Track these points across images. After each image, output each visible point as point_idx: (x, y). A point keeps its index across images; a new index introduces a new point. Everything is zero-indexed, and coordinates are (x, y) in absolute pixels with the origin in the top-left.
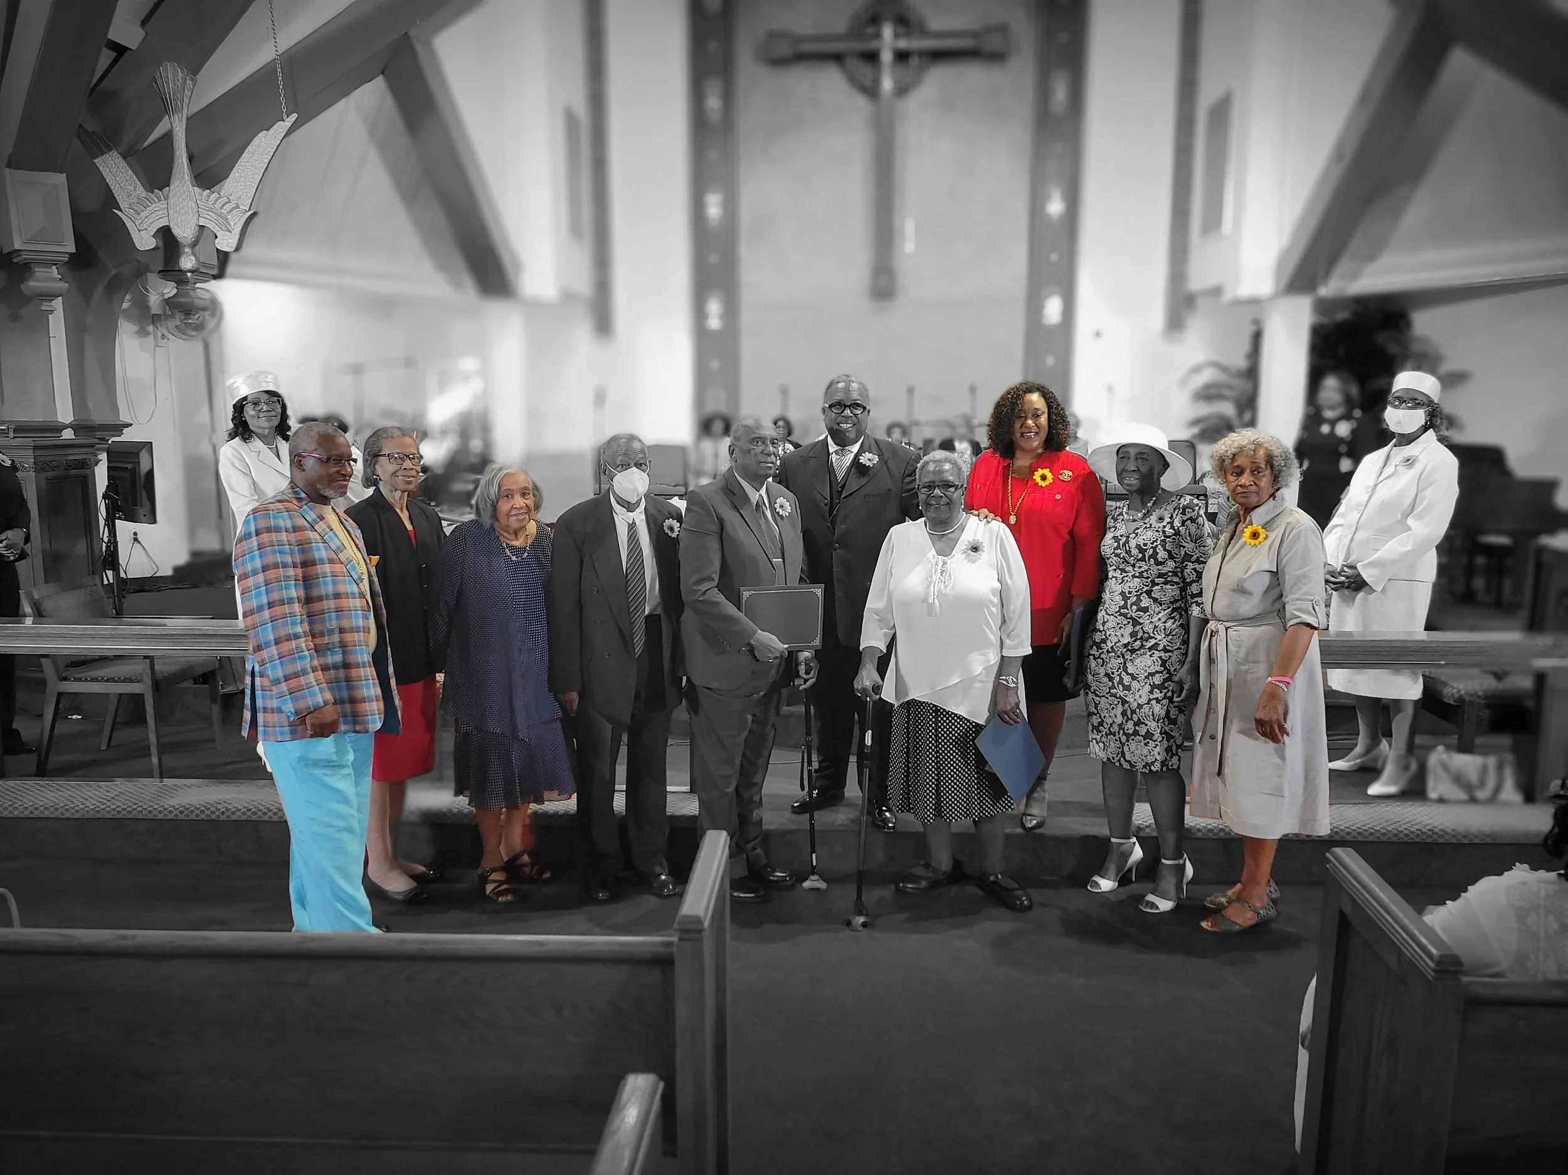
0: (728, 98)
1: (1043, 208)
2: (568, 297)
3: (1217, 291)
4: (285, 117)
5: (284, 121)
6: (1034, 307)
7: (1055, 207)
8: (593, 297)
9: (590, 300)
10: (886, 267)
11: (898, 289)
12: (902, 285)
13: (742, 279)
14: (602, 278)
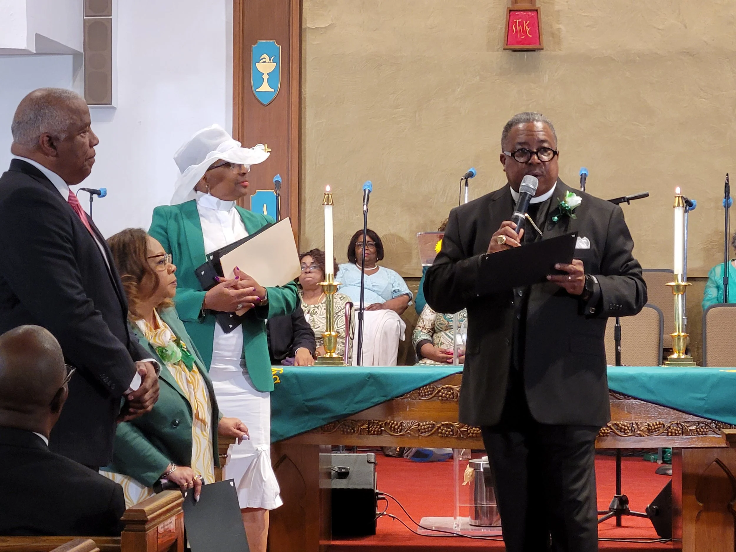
2: (44, 46)
8: (81, 49)
9: (76, 54)
10: (526, 5)
11: (546, 39)
12: (553, 34)
13: (309, 23)
14: (96, 22)
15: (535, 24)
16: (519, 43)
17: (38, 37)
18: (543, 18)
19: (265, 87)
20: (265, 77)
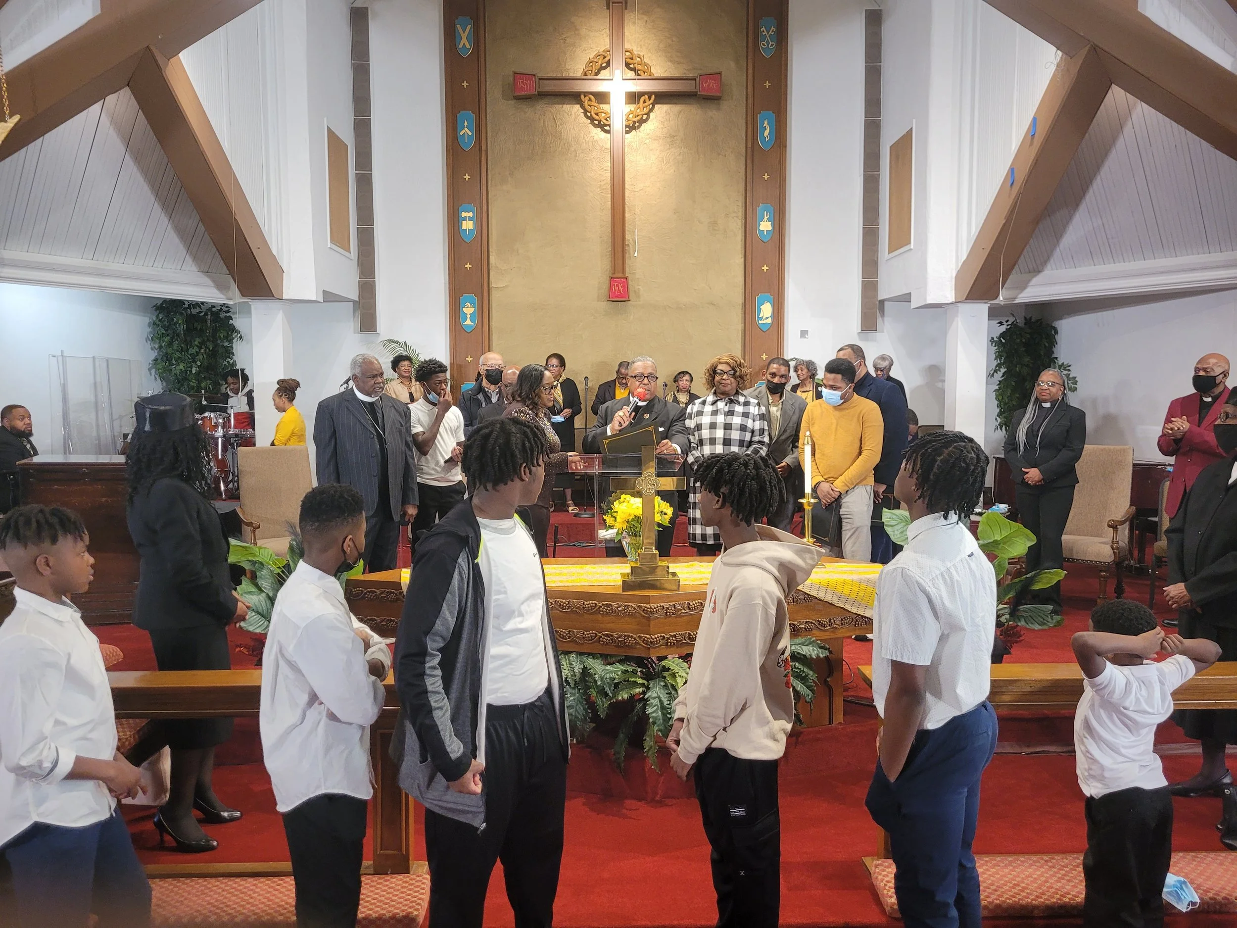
0: (479, 129)
1: (755, 226)
2: (329, 297)
3: (906, 298)
4: (7, 118)
5: (6, 122)
6: (749, 310)
7: (766, 226)
8: (357, 300)
9: (354, 302)
10: (620, 275)
11: (632, 295)
12: (635, 291)
13: (493, 284)
14: (366, 283)
15: (626, 285)
16: (617, 297)
17: (325, 292)
18: (630, 283)
19: (468, 322)
20: (468, 316)
